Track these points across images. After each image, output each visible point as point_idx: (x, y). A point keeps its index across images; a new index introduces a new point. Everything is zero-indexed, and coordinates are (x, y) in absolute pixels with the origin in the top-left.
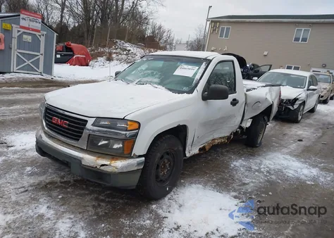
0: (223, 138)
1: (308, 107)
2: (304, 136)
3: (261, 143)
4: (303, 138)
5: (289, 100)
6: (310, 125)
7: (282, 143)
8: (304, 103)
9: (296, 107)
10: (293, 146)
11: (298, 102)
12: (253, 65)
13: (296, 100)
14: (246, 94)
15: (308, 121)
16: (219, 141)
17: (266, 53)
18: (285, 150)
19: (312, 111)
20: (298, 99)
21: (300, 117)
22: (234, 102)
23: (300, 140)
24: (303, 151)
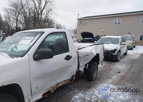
0: (66, 80)
1: (123, 52)
2: (121, 69)
3: (96, 78)
4: (121, 70)
5: (112, 51)
6: (125, 62)
7: (109, 75)
8: (120, 51)
9: (116, 53)
10: (115, 77)
11: (117, 51)
12: (97, 36)
13: (115, 50)
14: (77, 52)
15: (123, 60)
16: (63, 83)
17: (103, 30)
18: (110, 81)
19: (125, 54)
20: (116, 50)
21: (119, 59)
22: (68, 58)
23: (119, 72)
24: (121, 80)
